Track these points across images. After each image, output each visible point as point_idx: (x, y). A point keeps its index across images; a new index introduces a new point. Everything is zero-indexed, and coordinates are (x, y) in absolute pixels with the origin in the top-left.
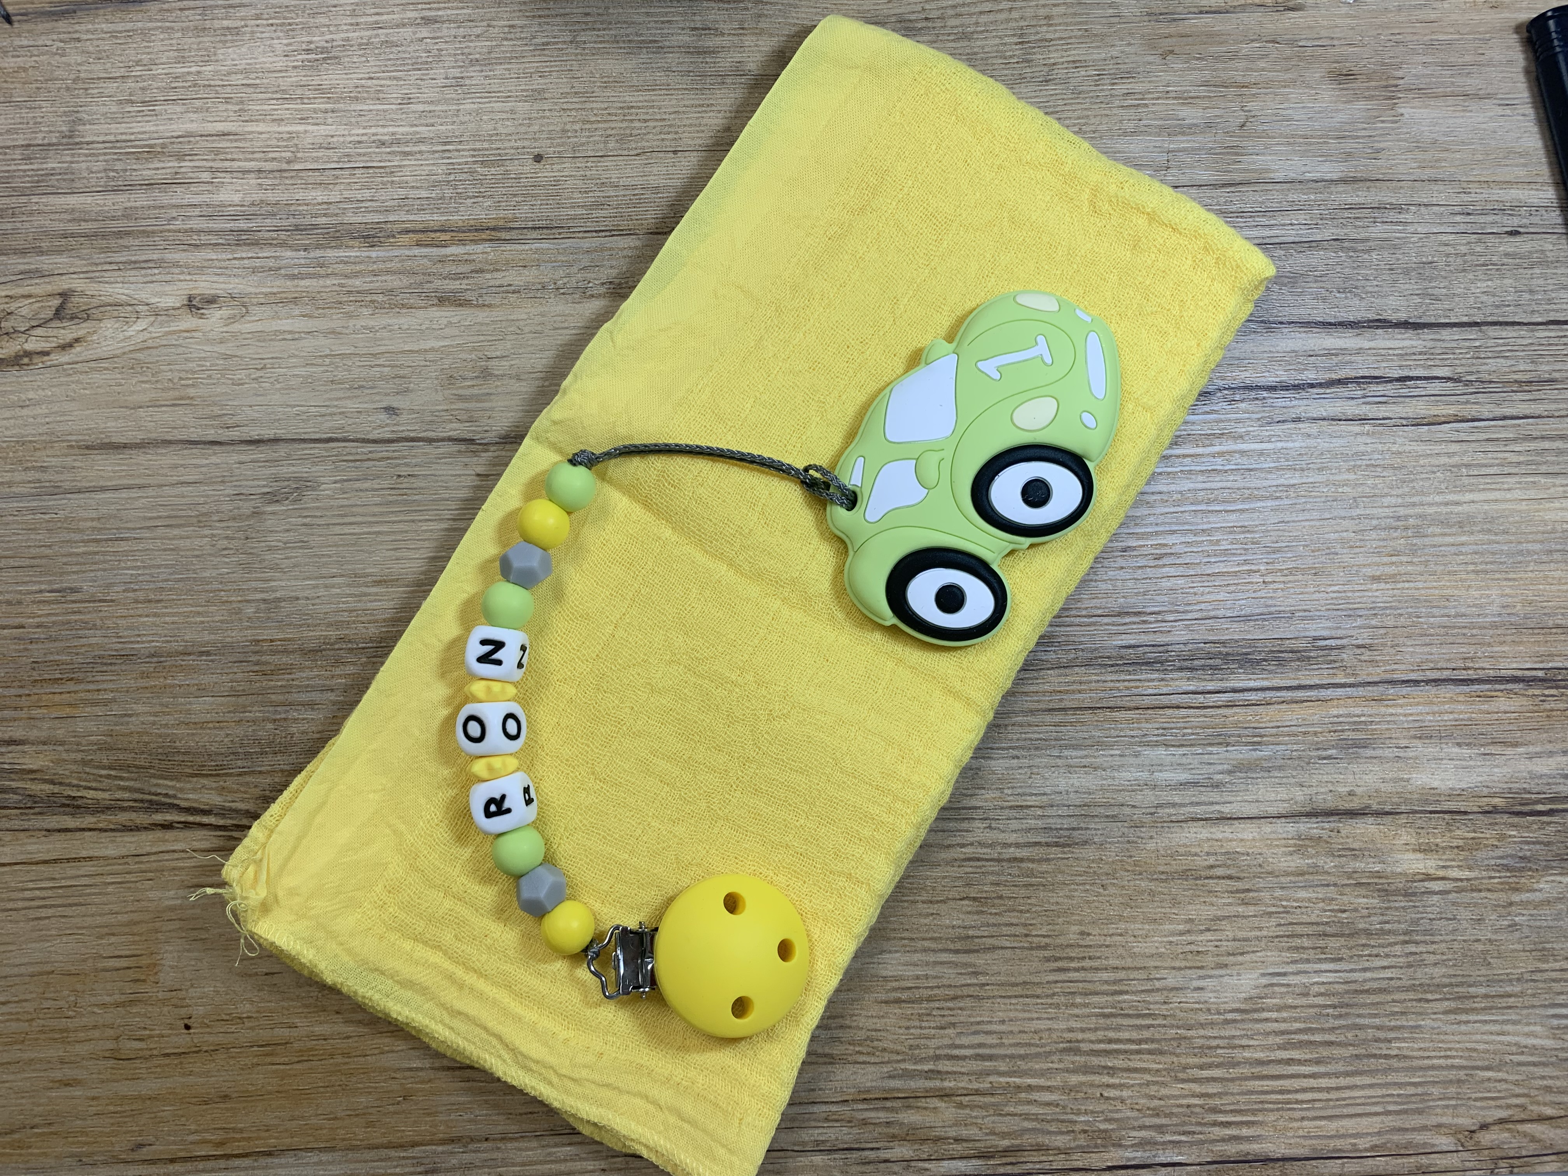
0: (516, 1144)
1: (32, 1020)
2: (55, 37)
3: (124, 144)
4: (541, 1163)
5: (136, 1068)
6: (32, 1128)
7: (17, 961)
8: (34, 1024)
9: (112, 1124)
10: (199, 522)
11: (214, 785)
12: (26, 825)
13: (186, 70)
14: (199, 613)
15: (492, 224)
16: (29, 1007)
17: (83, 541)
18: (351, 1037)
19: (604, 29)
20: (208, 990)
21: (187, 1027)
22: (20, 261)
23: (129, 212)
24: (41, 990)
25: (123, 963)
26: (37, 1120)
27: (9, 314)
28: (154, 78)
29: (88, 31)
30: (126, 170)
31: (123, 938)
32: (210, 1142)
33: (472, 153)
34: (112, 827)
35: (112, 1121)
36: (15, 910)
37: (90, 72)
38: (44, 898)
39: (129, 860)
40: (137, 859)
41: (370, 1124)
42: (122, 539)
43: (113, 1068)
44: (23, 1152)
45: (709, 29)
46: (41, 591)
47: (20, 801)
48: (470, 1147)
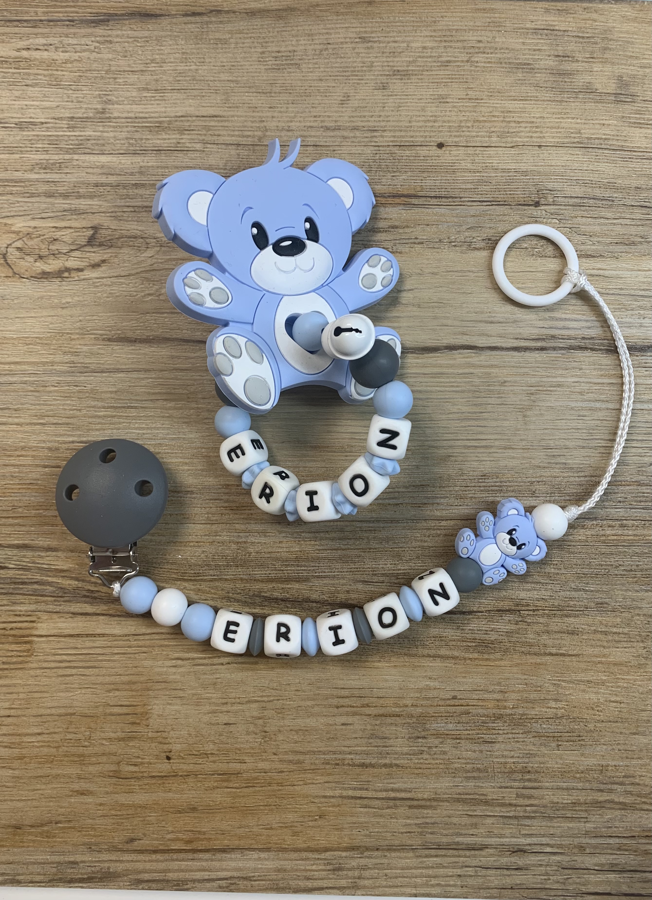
0: (398, 854)
1: (59, 747)
2: (93, 39)
3: (140, 120)
4: (416, 868)
5: (131, 785)
6: (56, 823)
7: (49, 705)
8: (60, 750)
9: (114, 824)
10: (188, 398)
11: (193, 587)
12: (58, 609)
13: (187, 68)
14: (186, 463)
15: (406, 192)
16: (57, 737)
17: (104, 407)
18: (283, 772)
19: (492, 53)
20: (184, 733)
21: (168, 758)
22: (64, 202)
23: (143, 169)
24: (65, 727)
25: (125, 710)
26: (61, 818)
27: (55, 240)
28: (164, 72)
29: (117, 36)
30: (142, 139)
31: (125, 693)
32: (182, 840)
33: (392, 139)
34: (119, 613)
35: (113, 821)
36: (49, 668)
37: (118, 66)
38: (69, 661)
39: (130, 638)
40: (136, 638)
41: (295, 834)
42: (132, 407)
43: (115, 784)
44: (50, 840)
45: (568, 57)
46: (73, 442)
47: (54, 592)
48: (366, 854)
